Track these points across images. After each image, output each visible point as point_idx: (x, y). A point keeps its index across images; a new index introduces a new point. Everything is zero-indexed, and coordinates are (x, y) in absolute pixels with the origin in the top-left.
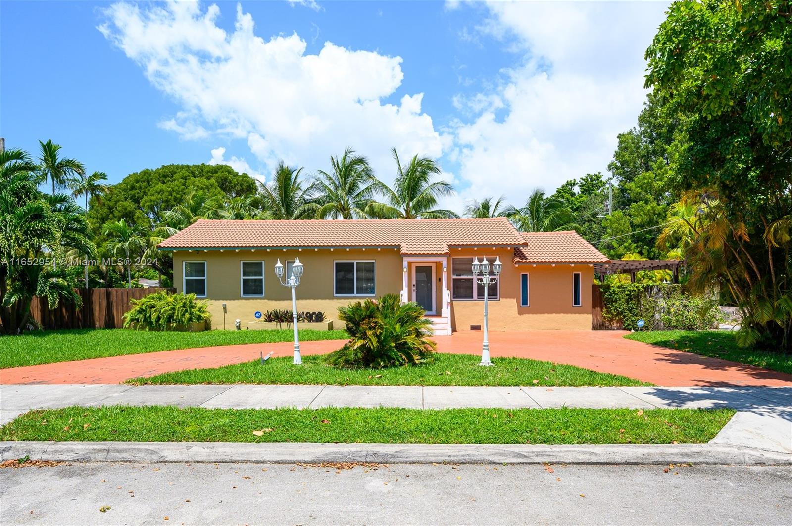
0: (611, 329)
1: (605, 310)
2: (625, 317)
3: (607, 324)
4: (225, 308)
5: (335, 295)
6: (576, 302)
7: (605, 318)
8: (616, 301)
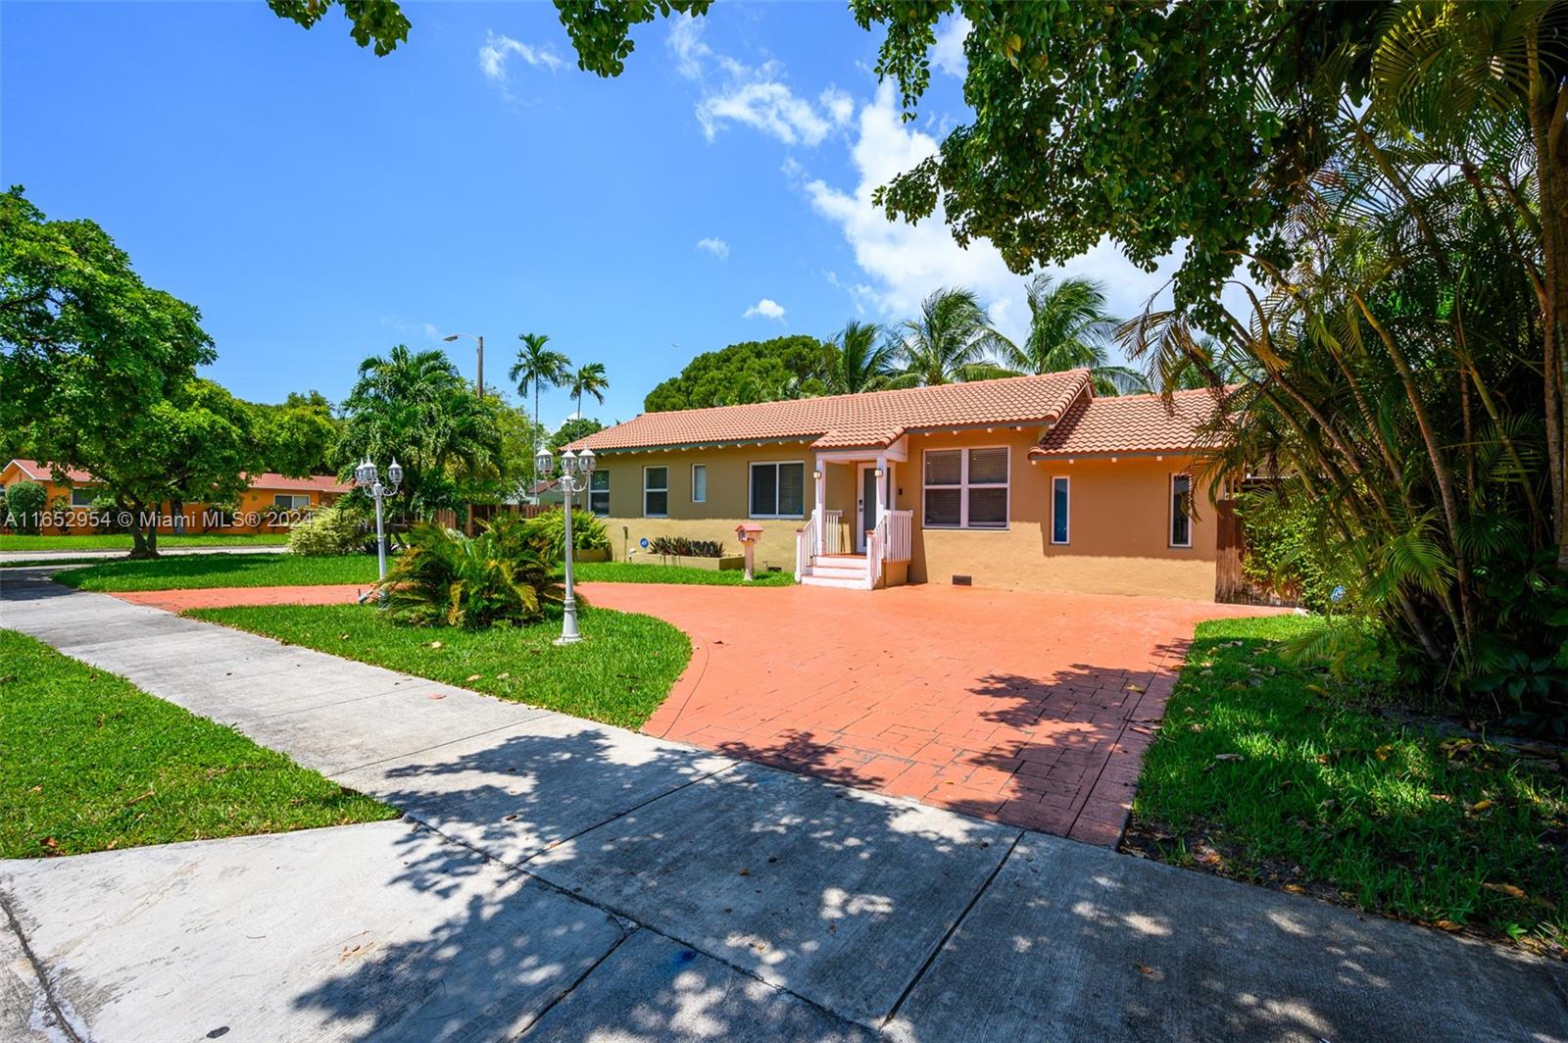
0: (1267, 603)
1: (1249, 558)
2: (1305, 576)
3: (1255, 590)
4: (626, 530)
5: (751, 516)
6: (1180, 535)
7: (1249, 577)
8: (1279, 538)
